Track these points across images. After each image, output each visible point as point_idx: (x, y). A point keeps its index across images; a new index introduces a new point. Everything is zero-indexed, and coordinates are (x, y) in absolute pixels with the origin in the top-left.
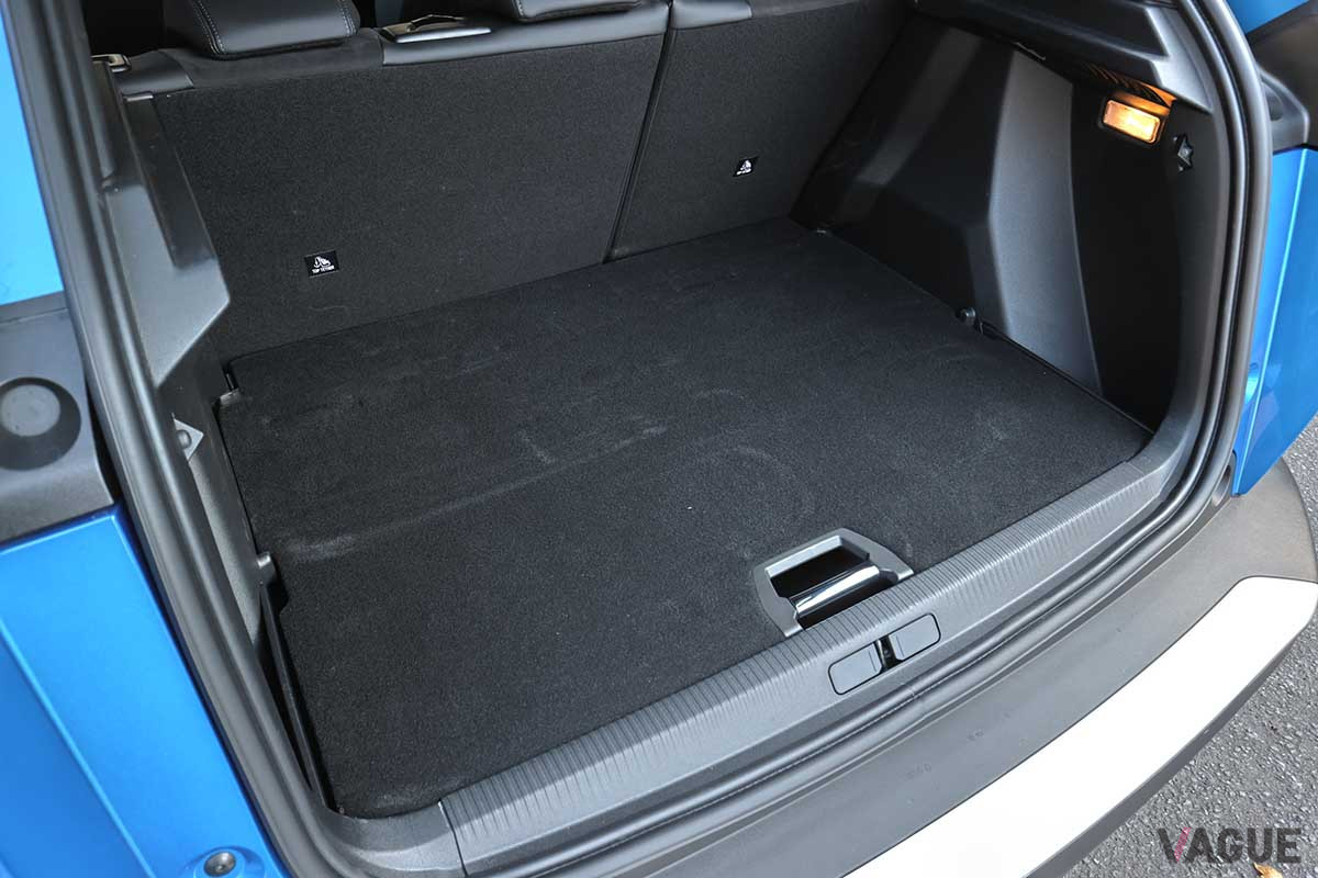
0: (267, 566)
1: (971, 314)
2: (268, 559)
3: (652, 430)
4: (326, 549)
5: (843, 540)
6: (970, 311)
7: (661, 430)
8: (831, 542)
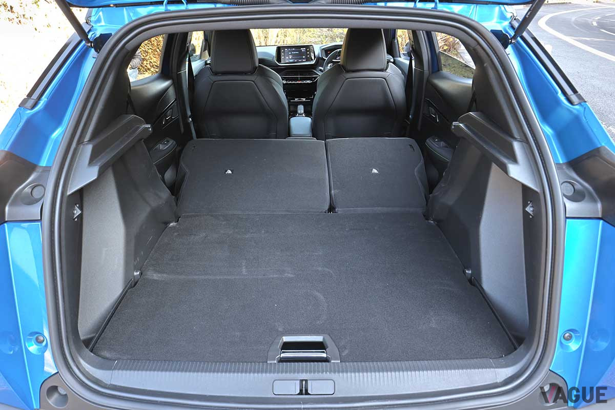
0: (137, 275)
1: (469, 272)
2: (138, 273)
3: (289, 275)
4: (156, 276)
5: (324, 338)
6: (469, 270)
7: (292, 276)
8: (318, 338)
